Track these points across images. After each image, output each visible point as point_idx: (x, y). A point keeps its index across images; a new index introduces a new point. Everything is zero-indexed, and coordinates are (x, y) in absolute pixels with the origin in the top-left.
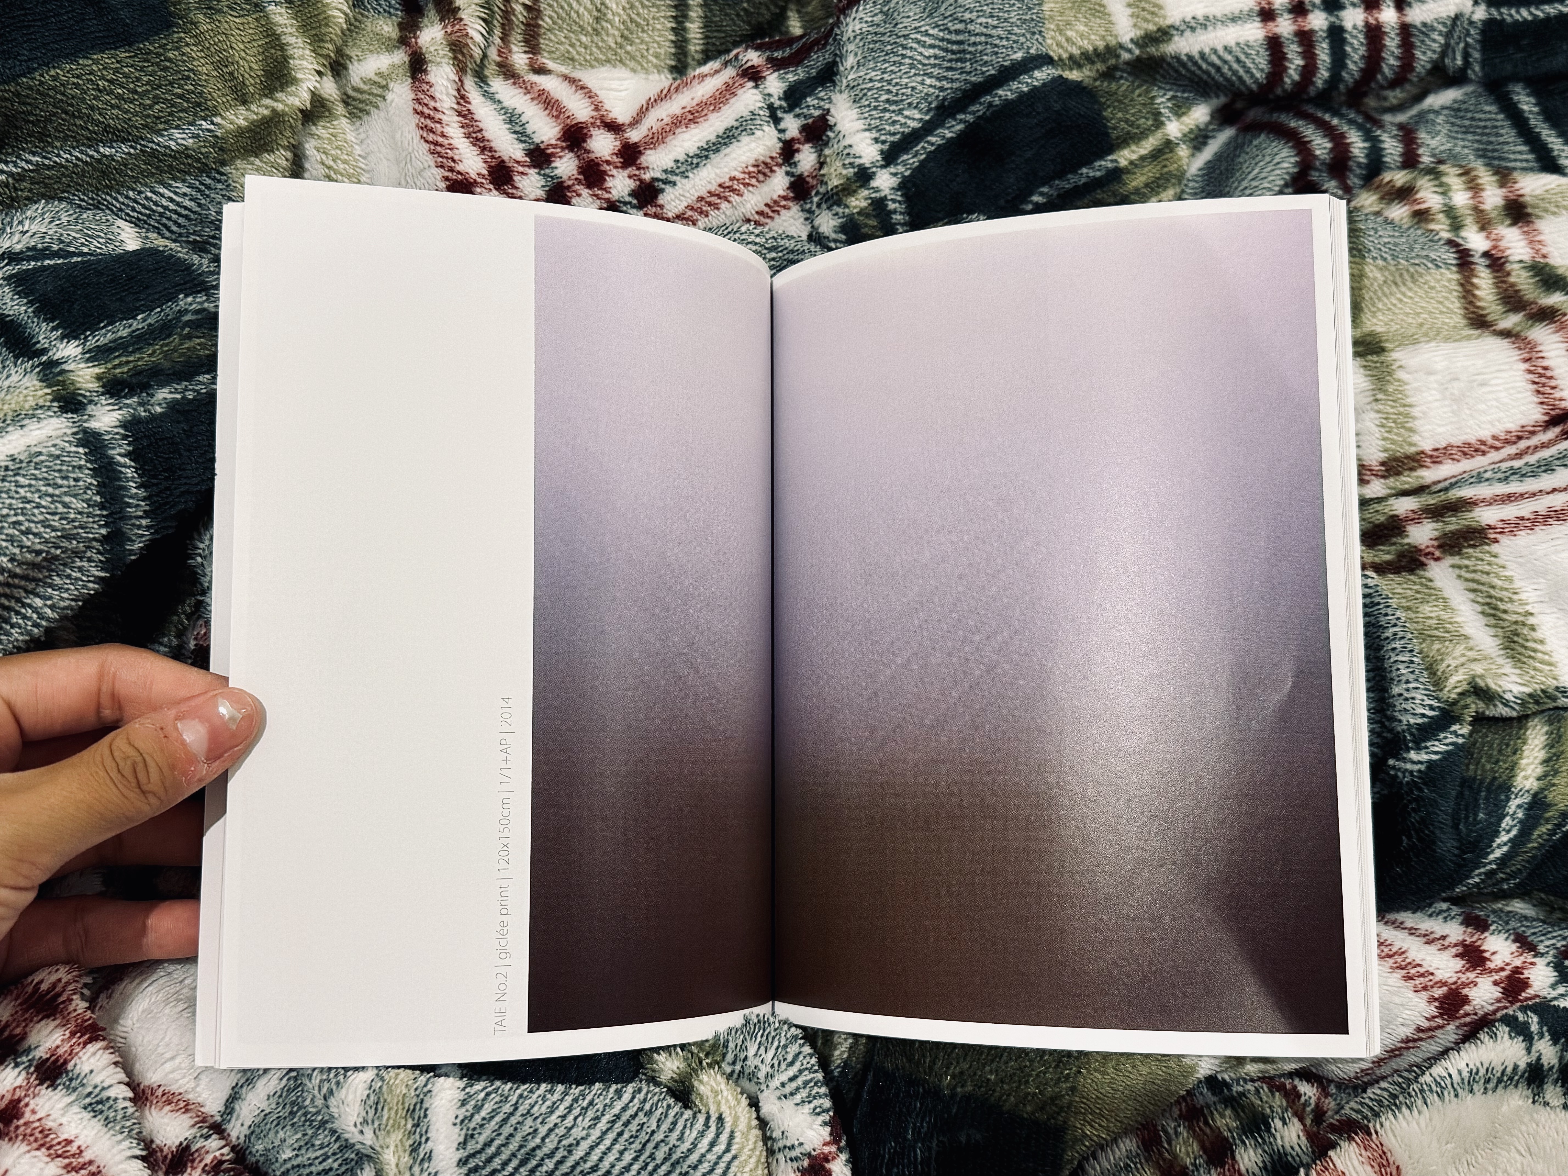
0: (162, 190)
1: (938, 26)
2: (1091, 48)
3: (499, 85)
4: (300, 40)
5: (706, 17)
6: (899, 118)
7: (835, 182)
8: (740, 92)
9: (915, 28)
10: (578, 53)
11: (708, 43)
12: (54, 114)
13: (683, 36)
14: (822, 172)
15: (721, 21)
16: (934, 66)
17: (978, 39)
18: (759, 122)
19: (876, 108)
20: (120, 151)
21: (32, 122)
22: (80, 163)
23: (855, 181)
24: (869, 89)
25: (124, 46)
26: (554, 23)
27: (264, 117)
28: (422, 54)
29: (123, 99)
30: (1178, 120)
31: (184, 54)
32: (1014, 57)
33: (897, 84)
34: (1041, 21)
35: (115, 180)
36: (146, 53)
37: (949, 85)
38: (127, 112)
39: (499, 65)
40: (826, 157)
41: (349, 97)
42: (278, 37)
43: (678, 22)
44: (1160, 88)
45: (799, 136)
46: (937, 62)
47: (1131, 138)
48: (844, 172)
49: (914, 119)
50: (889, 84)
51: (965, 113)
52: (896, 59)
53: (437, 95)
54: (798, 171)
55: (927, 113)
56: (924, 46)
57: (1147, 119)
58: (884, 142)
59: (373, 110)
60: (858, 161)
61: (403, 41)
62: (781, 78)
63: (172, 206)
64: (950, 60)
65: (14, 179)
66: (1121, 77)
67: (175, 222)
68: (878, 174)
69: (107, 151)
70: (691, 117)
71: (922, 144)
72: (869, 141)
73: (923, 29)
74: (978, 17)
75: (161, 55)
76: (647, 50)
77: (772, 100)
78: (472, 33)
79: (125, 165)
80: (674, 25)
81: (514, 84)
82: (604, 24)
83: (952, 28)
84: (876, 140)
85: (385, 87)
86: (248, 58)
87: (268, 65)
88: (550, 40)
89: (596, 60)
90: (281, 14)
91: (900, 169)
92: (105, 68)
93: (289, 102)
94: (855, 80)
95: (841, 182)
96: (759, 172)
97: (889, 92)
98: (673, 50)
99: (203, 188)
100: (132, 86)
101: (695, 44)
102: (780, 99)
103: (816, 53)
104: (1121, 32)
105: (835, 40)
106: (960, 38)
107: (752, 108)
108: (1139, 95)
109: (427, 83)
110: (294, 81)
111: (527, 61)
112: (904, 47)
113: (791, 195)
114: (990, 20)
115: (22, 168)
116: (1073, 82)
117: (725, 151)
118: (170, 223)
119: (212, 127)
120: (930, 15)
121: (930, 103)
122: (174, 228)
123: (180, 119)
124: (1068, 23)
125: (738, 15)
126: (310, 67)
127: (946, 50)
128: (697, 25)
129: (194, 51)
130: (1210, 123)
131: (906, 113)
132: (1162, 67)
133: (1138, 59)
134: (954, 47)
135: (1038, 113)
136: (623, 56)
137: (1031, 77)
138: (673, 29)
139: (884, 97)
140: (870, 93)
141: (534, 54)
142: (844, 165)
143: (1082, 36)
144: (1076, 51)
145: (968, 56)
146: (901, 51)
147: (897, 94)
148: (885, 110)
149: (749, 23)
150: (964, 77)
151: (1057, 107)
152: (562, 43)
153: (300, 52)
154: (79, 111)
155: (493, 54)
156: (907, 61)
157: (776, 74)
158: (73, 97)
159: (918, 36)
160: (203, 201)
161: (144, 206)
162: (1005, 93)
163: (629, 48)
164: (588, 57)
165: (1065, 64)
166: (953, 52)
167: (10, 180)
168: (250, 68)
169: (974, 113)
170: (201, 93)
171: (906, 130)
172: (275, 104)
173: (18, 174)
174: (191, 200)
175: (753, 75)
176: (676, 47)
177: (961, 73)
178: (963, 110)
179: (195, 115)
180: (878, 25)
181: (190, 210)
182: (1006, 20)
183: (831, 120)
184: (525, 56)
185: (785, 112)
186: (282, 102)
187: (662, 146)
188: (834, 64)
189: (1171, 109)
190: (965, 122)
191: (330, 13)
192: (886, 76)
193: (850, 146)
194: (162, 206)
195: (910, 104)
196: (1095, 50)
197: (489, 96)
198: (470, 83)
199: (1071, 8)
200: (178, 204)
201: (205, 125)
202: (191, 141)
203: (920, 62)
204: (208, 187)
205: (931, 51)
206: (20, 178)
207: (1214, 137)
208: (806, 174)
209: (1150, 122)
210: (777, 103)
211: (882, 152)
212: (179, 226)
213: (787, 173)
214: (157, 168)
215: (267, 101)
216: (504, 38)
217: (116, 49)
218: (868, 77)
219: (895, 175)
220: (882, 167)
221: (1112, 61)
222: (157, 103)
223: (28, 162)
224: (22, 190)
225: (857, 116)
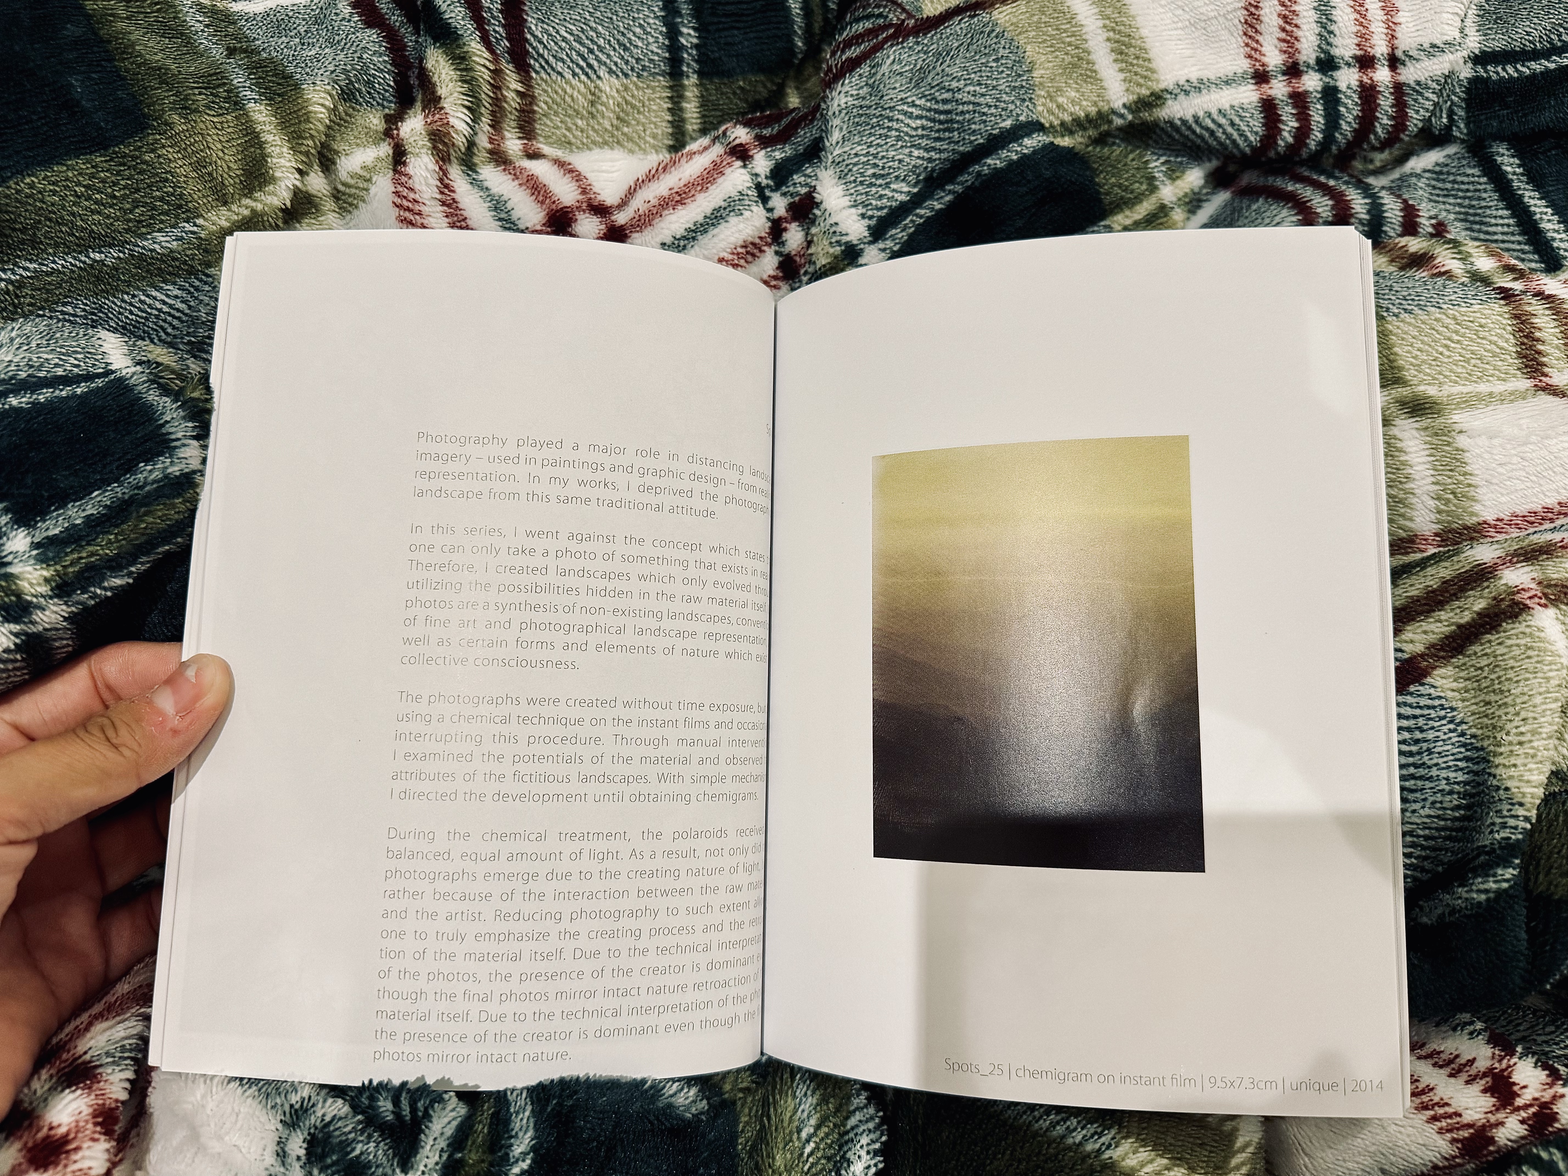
0: (155, 293)
1: (925, 96)
2: (1083, 114)
3: (490, 174)
4: (277, 138)
5: (702, 96)
6: (887, 192)
7: (822, 261)
8: (728, 171)
9: (902, 99)
10: (574, 136)
11: (705, 122)
12: (39, 222)
13: (680, 116)
14: (810, 252)
15: (718, 100)
16: (922, 137)
17: (966, 108)
18: (747, 202)
19: (862, 183)
20: (110, 256)
21: (20, 230)
22: (74, 269)
23: (843, 260)
24: (855, 164)
25: (99, 150)
26: (549, 108)
27: (244, 218)
28: (403, 146)
29: (103, 204)
30: (1172, 184)
31: (159, 156)
32: (1003, 125)
33: (883, 157)
34: (1031, 88)
35: (109, 284)
36: (122, 157)
37: (938, 156)
38: (108, 217)
39: (491, 152)
40: (813, 235)
41: (339, 191)
42: (257, 136)
43: (674, 103)
44: (1153, 153)
45: (786, 215)
46: (924, 133)
47: (1125, 203)
48: (831, 250)
49: (901, 192)
50: (875, 157)
51: (953, 184)
52: (882, 131)
53: (417, 187)
54: (786, 250)
55: (915, 186)
56: (910, 117)
57: (1141, 183)
58: (871, 218)
59: (361, 204)
60: (845, 239)
61: (387, 133)
62: (769, 157)
63: (165, 309)
64: (938, 131)
65: (14, 286)
66: (1114, 144)
67: (170, 324)
68: (867, 251)
69: (97, 257)
70: (678, 198)
71: (910, 218)
72: (855, 218)
73: (910, 100)
74: (966, 85)
75: (137, 158)
76: (644, 130)
77: (759, 180)
78: (452, 121)
79: (117, 270)
80: (670, 106)
81: (504, 170)
82: (600, 107)
83: (940, 98)
84: (863, 216)
85: (369, 180)
86: (227, 157)
87: (247, 164)
88: (545, 124)
89: (594, 143)
90: (260, 112)
91: (889, 244)
92: (80, 174)
93: (268, 202)
94: (840, 155)
95: (829, 260)
96: (748, 253)
97: (875, 165)
98: (670, 130)
99: (192, 290)
100: (109, 190)
101: (692, 124)
102: (767, 177)
103: (803, 129)
104: (1114, 97)
105: (822, 115)
106: (948, 107)
107: (740, 188)
108: (1133, 160)
109: (406, 175)
110: (273, 180)
111: (521, 147)
112: (891, 119)
113: (781, 274)
114: (978, 88)
115: (21, 275)
116: (1064, 148)
117: (713, 231)
118: (166, 326)
119: (195, 229)
120: (917, 85)
121: (918, 175)
122: (169, 330)
123: (162, 222)
124: (1059, 89)
125: (734, 93)
126: (288, 164)
127: (933, 120)
128: (693, 104)
129: (170, 152)
130: (1203, 187)
131: (893, 186)
132: (1155, 133)
133: (1131, 125)
134: (942, 117)
135: (1029, 182)
136: (621, 137)
137: (1020, 145)
138: (669, 109)
139: (871, 172)
140: (855, 169)
141: (529, 139)
142: (831, 243)
143: (1073, 102)
144: (1067, 118)
145: (956, 126)
146: (887, 124)
147: (883, 168)
148: (872, 185)
149: (746, 101)
150: (952, 146)
151: (1048, 174)
152: (558, 128)
153: (277, 149)
154: (62, 218)
155: (483, 142)
156: (894, 133)
157: (763, 152)
158: (53, 205)
159: (905, 108)
160: (192, 304)
161: (139, 309)
162: (993, 162)
163: (626, 130)
164: (585, 141)
165: (1056, 131)
166: (941, 122)
167: (10, 287)
168: (229, 167)
169: (962, 183)
170: (181, 195)
171: (894, 204)
172: (254, 204)
173: (17, 281)
174: (182, 302)
175: (741, 153)
176: (673, 127)
177: (949, 143)
178: (952, 181)
179: (177, 217)
180: (864, 98)
181: (182, 312)
182: (994, 87)
183: (818, 197)
184: (519, 142)
185: (772, 191)
186: (261, 201)
187: (649, 228)
188: (820, 140)
189: (1165, 174)
190: (954, 192)
191: (311, 108)
192: (872, 150)
193: (836, 224)
194: (156, 309)
195: (897, 177)
196: (1087, 116)
197: (478, 184)
198: (456, 173)
199: (1061, 74)
200: (171, 306)
201: (188, 227)
202: (175, 243)
203: (907, 134)
204: (197, 289)
205: (919, 122)
206: (20, 285)
207: (1207, 200)
208: (793, 253)
209: (1144, 187)
210: (765, 182)
211: (869, 227)
212: (174, 328)
213: (777, 253)
214: (148, 271)
215: (247, 201)
216: (496, 125)
217: (91, 153)
218: (854, 152)
219: (884, 250)
220: (871, 243)
221: (1106, 127)
222: (137, 207)
223: (26, 269)
224: (24, 297)
225: (842, 193)
